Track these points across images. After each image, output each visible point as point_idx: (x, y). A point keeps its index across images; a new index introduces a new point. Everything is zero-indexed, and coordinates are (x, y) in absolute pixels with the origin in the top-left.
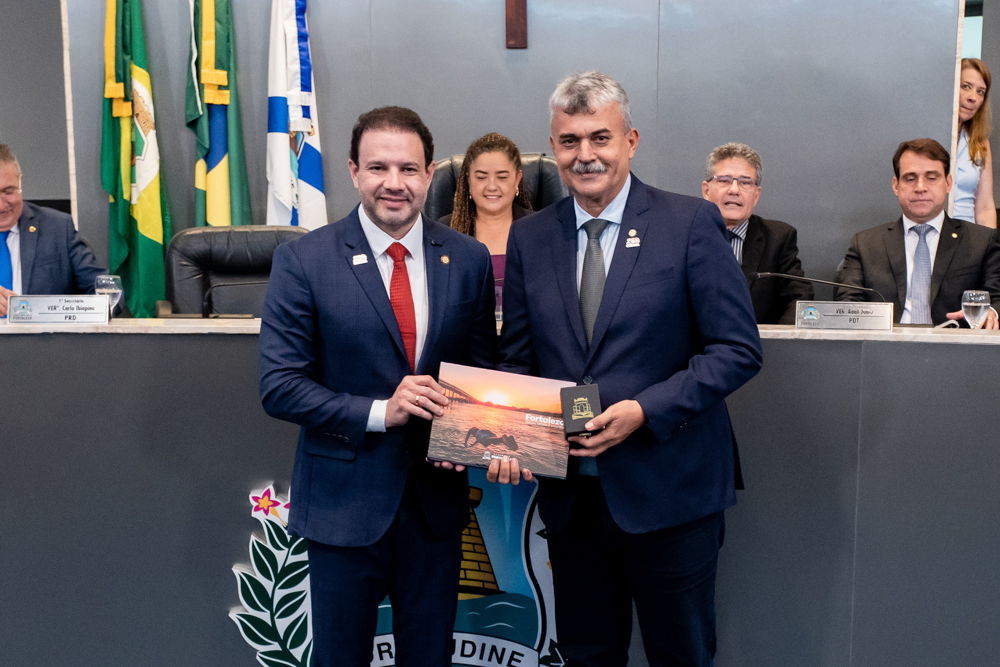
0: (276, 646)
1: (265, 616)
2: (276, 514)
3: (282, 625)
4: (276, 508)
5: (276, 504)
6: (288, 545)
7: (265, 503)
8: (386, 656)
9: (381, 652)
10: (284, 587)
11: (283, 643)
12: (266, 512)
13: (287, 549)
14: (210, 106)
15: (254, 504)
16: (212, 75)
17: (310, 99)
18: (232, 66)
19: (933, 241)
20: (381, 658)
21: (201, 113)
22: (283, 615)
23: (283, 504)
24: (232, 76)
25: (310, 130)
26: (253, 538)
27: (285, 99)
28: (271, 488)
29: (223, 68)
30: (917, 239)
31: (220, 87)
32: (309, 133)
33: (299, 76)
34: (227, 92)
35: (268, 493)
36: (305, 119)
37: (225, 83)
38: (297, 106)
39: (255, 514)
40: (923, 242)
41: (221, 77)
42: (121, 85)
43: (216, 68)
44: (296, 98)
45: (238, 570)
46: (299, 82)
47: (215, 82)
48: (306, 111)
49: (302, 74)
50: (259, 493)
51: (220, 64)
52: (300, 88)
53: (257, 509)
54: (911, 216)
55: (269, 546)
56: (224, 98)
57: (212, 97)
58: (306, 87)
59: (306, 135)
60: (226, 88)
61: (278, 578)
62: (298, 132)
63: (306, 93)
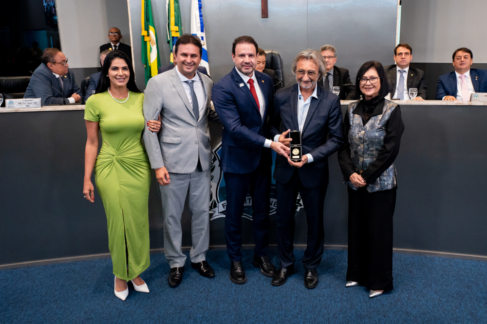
14: (173, 37)
16: (174, 28)
18: (180, 25)
21: (169, 39)
24: (180, 28)
29: (177, 26)
30: (400, 74)
31: (176, 31)
33: (200, 28)
34: (178, 33)
37: (178, 30)
40: (401, 76)
41: (177, 28)
42: (146, 31)
43: (175, 25)
44: (199, 34)
46: (200, 29)
47: (175, 30)
49: (201, 27)
51: (176, 25)
52: (200, 31)
54: (400, 66)
57: (174, 34)
58: (202, 31)
60: (178, 32)
63: (202, 33)
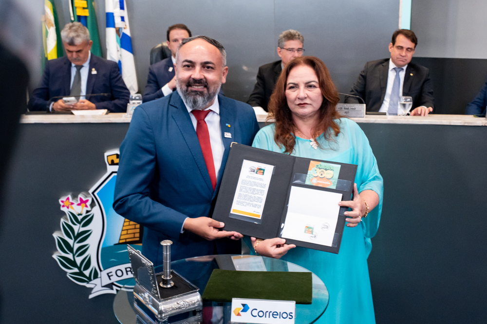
0: (76, 270)
1: (70, 256)
2: (72, 208)
3: (78, 260)
4: (73, 206)
5: (72, 204)
6: (79, 223)
7: (67, 203)
8: (129, 273)
9: (127, 272)
10: (79, 242)
11: (79, 268)
12: (68, 208)
13: (79, 225)
14: (79, 17)
15: (62, 204)
16: (80, 3)
17: (125, 13)
19: (402, 75)
20: (127, 274)
22: (79, 256)
23: (76, 204)
24: (89, 3)
25: (124, 26)
26: (62, 220)
27: (112, 14)
28: (70, 196)
30: (395, 74)
31: (84, 8)
32: (125, 28)
33: (119, 3)
34: (87, 11)
35: (68, 199)
36: (123, 22)
37: (86, 6)
38: (119, 16)
39: (62, 209)
41: (84, 3)
44: (118, 13)
45: (56, 235)
46: (118, 6)
47: (81, 6)
48: (123, 19)
50: (64, 199)
52: (119, 9)
53: (63, 206)
55: (70, 223)
56: (86, 13)
57: (80, 12)
58: (122, 8)
59: (123, 29)
60: (87, 8)
61: (76, 238)
62: (119, 28)
63: (122, 11)
